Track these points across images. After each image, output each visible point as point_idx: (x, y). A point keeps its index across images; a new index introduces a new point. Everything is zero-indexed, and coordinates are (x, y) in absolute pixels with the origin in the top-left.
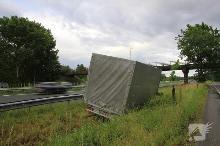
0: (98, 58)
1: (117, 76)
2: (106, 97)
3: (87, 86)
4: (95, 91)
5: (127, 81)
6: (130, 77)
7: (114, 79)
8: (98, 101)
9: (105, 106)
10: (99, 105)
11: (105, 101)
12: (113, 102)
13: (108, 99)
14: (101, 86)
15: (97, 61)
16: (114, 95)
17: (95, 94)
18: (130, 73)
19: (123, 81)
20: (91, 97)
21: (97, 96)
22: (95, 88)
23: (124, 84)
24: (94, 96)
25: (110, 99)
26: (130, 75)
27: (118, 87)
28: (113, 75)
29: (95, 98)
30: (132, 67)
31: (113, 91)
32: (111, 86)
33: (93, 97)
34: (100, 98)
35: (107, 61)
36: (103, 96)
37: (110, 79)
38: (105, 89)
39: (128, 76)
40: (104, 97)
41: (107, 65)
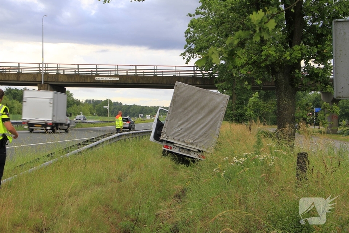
0: (183, 89)
1: (207, 110)
2: (194, 133)
3: (168, 120)
4: (179, 126)
5: (220, 116)
6: (222, 112)
7: (203, 114)
8: (184, 137)
9: (192, 144)
10: (184, 142)
11: (192, 137)
12: (202, 138)
13: (196, 134)
14: (187, 121)
15: (183, 92)
16: (203, 131)
17: (179, 129)
18: (223, 107)
19: (215, 116)
20: (173, 132)
21: (181, 132)
22: (180, 123)
23: (215, 119)
24: (178, 132)
25: (199, 135)
26: (223, 110)
27: (209, 122)
28: (202, 108)
29: (179, 134)
30: (225, 102)
31: (202, 126)
32: (199, 121)
33: (175, 133)
34: (186, 133)
35: (195, 93)
37: (199, 112)
38: (192, 124)
39: (220, 111)
40: (191, 132)
41: (196, 98)
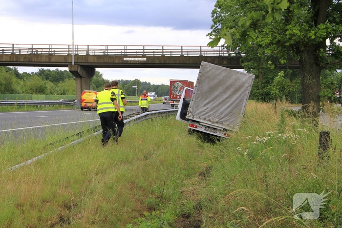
0: (209, 69)
1: (232, 90)
2: (219, 112)
3: (194, 99)
4: (205, 105)
5: (245, 95)
6: (248, 91)
7: (228, 93)
8: (209, 116)
9: (217, 122)
10: (210, 121)
11: (219, 116)
12: (227, 116)
13: (221, 113)
14: (213, 100)
15: (208, 72)
16: (228, 110)
17: (205, 108)
18: (248, 87)
19: (240, 95)
20: (198, 112)
21: (207, 111)
22: (205, 102)
23: (241, 98)
24: (204, 111)
25: (224, 114)
26: (248, 90)
27: (234, 101)
28: (228, 88)
29: (204, 113)
30: (251, 82)
31: (227, 105)
32: (225, 100)
33: (201, 112)
34: (211, 113)
35: (220, 73)
36: (215, 110)
37: (224, 92)
38: (217, 103)
39: (245, 90)
40: (217, 111)
41: (221, 77)
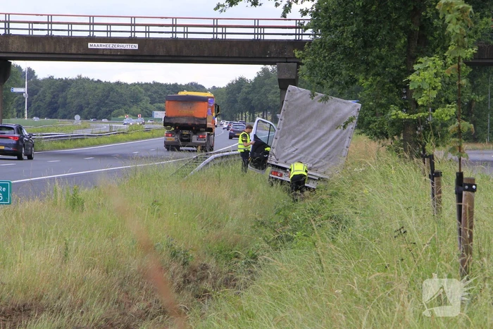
0: (298, 95)
1: (330, 124)
2: (312, 155)
3: (278, 137)
4: (293, 146)
5: (348, 132)
6: (351, 126)
7: (325, 129)
11: (311, 160)
12: (324, 161)
13: (315, 156)
14: (304, 138)
15: (297, 99)
16: (325, 152)
17: (293, 149)
19: (341, 132)
20: (284, 154)
21: (295, 153)
22: (294, 141)
23: (342, 135)
24: (291, 153)
25: (319, 157)
27: (333, 140)
28: (324, 122)
29: (292, 156)
30: (355, 112)
31: (324, 145)
32: (320, 138)
33: (288, 155)
34: (302, 155)
35: (314, 101)
36: (307, 152)
37: (319, 127)
38: (310, 142)
40: (309, 154)
